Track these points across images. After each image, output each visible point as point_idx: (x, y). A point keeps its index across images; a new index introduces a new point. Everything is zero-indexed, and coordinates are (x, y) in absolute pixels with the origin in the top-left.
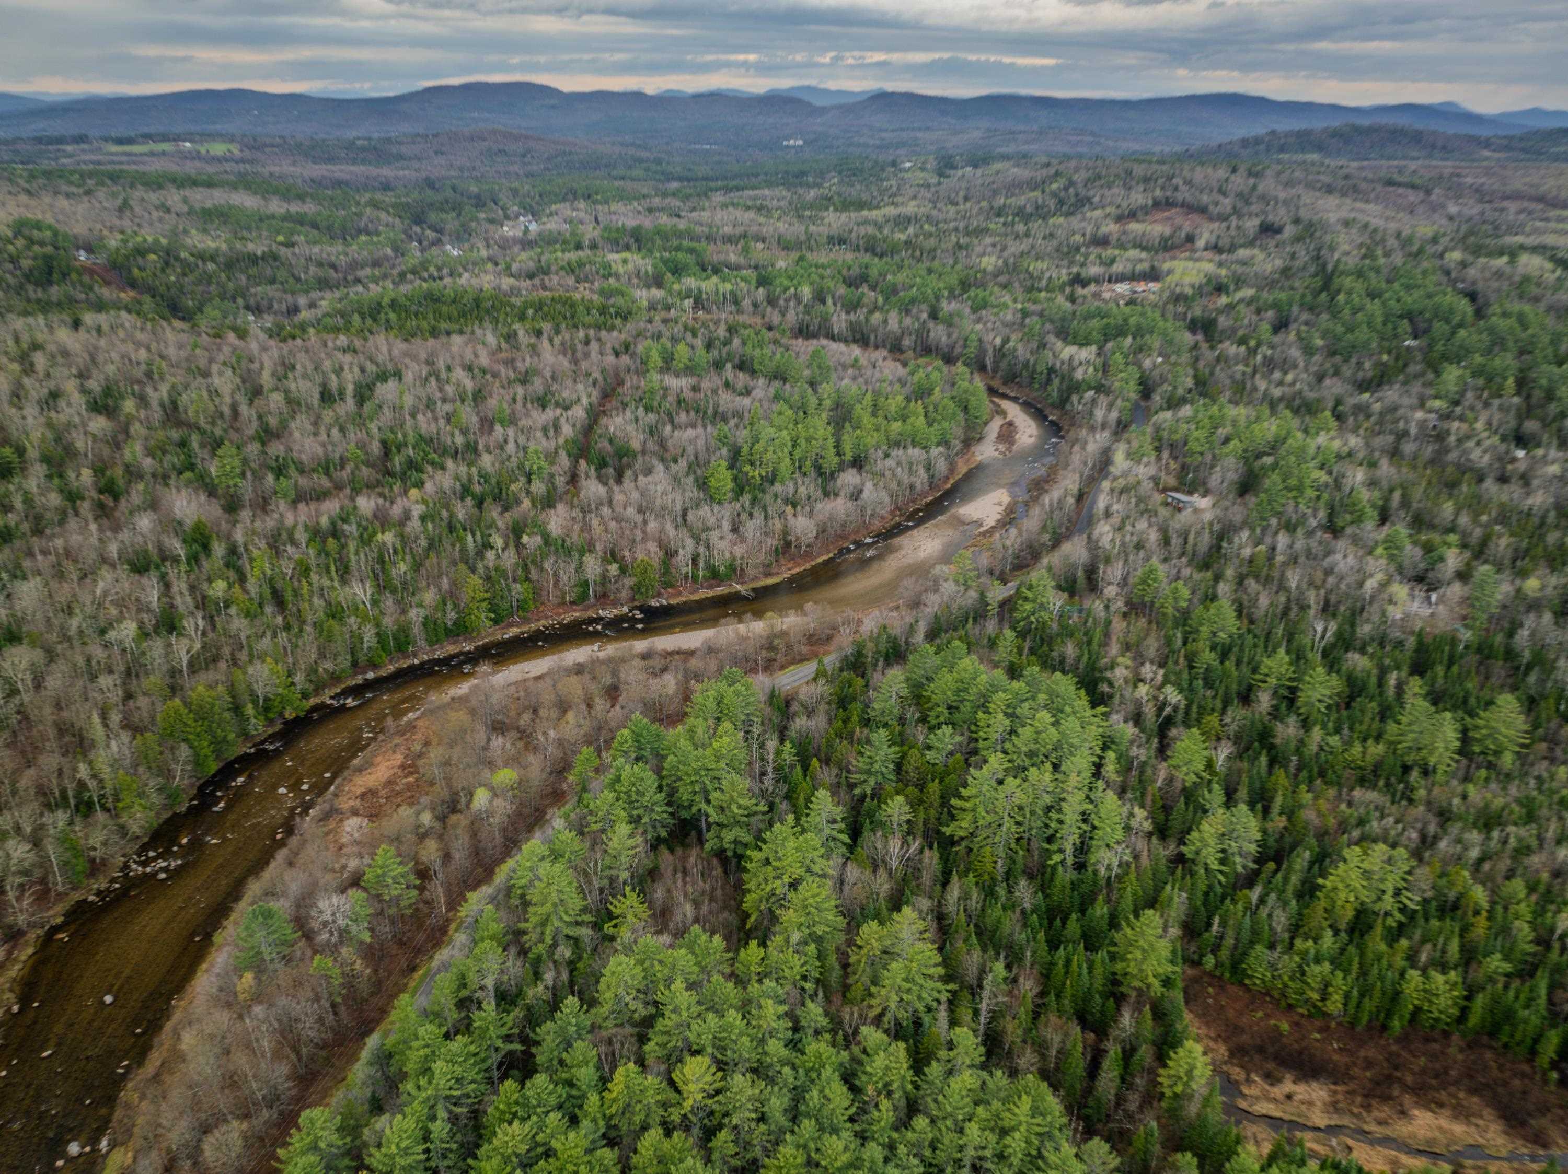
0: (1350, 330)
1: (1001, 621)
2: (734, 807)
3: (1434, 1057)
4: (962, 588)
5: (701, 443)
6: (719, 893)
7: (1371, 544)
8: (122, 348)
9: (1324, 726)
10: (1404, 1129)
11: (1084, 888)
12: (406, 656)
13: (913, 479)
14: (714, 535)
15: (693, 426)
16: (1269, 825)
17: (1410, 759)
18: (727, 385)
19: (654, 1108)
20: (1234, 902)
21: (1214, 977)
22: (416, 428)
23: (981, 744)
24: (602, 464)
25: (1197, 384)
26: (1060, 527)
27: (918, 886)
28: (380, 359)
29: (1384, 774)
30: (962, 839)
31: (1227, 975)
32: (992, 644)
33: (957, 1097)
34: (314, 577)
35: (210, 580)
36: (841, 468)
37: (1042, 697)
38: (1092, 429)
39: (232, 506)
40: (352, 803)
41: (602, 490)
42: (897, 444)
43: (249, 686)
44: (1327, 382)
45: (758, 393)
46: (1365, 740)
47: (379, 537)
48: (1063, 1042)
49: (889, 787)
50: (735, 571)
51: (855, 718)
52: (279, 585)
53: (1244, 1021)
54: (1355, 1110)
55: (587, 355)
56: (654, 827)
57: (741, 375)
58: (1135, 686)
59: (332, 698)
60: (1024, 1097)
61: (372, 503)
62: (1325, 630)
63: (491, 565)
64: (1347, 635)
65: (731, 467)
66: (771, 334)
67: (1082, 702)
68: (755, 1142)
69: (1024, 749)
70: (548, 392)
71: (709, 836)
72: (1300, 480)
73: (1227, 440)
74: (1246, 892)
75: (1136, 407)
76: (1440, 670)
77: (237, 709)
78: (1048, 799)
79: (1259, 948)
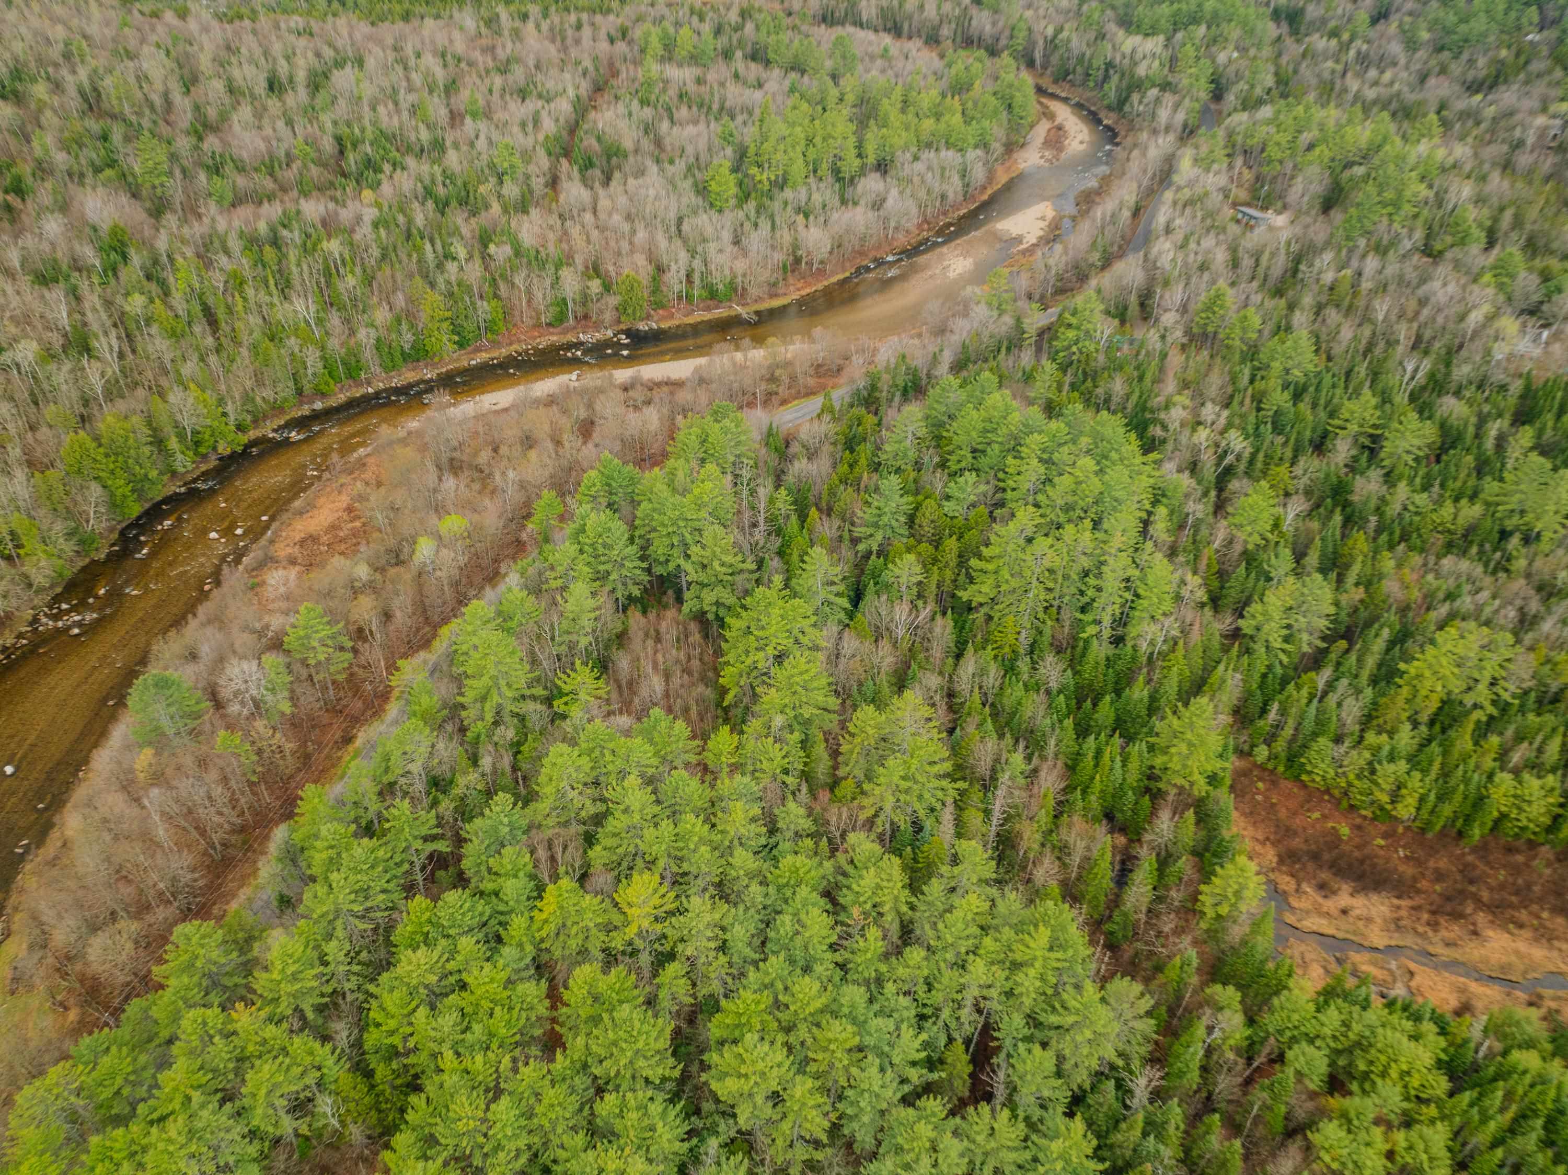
0: (1464, 20)
1: (1039, 350)
2: (716, 564)
3: (1516, 870)
4: (995, 313)
5: (702, 145)
6: (695, 663)
7: (1476, 270)
8: (35, 22)
9: (1411, 482)
10: (1476, 952)
11: (1120, 665)
12: (359, 384)
13: (945, 187)
14: (712, 247)
15: (696, 122)
16: (1344, 599)
17: (1510, 524)
18: (736, 76)
19: (594, 931)
20: (1298, 688)
21: (1265, 770)
22: (374, 123)
23: (1009, 495)
24: (588, 164)
25: (1279, 82)
26: (1112, 245)
27: (927, 658)
28: (339, 44)
29: (1477, 539)
30: (981, 605)
31: (1281, 769)
32: (1028, 378)
33: (960, 925)
34: (250, 292)
35: (127, 294)
36: (863, 171)
37: (1085, 441)
38: (1155, 132)
39: (158, 210)
40: (289, 550)
41: (585, 194)
42: (929, 145)
43: (171, 415)
44: (1432, 81)
45: (772, 86)
46: (1457, 500)
47: (325, 245)
48: (1088, 849)
49: (899, 544)
50: (736, 291)
51: (863, 462)
52: (211, 301)
53: (1298, 822)
54: (1421, 929)
55: (578, 42)
56: (625, 584)
57: (753, 65)
58: (1194, 430)
59: (274, 431)
60: (1042, 928)
61: (322, 209)
62: (1416, 370)
63: (453, 279)
64: (1439, 376)
65: (735, 170)
66: (790, 20)
67: (1131, 446)
68: (713, 975)
69: (1060, 502)
70: (530, 81)
71: (687, 595)
72: (1400, 193)
73: (1311, 147)
74: (1312, 674)
75: (1205, 111)
76: (1549, 419)
77: (159, 442)
78: (1085, 562)
79: (1323, 741)
